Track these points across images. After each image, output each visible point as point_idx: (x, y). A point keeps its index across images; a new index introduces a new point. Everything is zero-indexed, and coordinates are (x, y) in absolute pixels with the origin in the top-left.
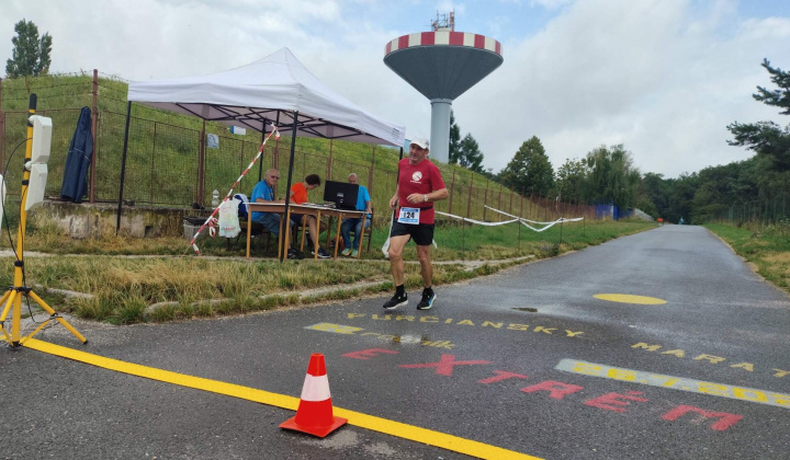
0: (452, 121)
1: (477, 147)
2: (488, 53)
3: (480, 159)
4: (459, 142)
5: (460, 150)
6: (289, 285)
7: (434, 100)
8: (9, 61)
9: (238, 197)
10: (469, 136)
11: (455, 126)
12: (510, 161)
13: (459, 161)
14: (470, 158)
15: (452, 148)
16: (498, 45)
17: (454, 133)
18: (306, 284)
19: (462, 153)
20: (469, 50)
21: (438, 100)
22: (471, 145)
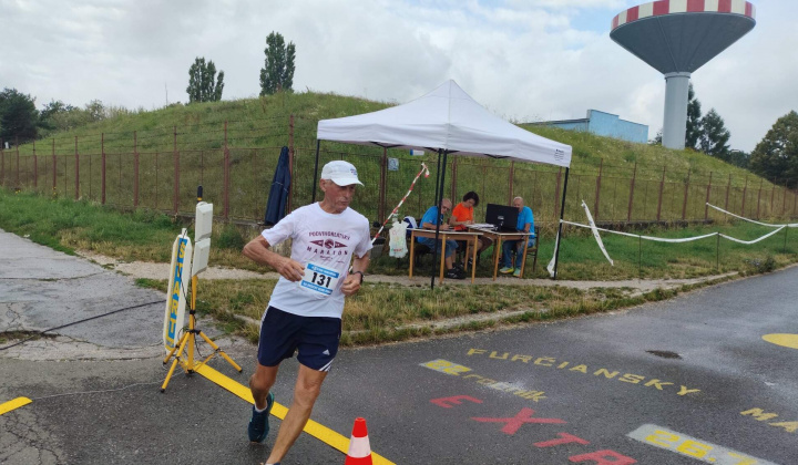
0: (691, 95)
1: (722, 124)
2: (736, 18)
3: (726, 137)
4: (700, 119)
5: (701, 128)
6: (427, 315)
7: (669, 75)
8: (262, 70)
9: (407, 221)
10: (712, 112)
11: (695, 102)
12: (760, 141)
13: (699, 141)
14: (713, 137)
15: (689, 127)
16: (749, 7)
17: (694, 110)
18: (445, 314)
19: (703, 132)
20: (712, 17)
21: (674, 74)
22: (714, 123)
